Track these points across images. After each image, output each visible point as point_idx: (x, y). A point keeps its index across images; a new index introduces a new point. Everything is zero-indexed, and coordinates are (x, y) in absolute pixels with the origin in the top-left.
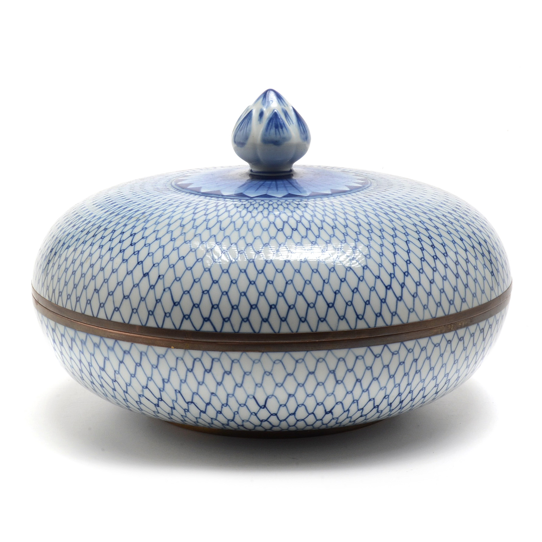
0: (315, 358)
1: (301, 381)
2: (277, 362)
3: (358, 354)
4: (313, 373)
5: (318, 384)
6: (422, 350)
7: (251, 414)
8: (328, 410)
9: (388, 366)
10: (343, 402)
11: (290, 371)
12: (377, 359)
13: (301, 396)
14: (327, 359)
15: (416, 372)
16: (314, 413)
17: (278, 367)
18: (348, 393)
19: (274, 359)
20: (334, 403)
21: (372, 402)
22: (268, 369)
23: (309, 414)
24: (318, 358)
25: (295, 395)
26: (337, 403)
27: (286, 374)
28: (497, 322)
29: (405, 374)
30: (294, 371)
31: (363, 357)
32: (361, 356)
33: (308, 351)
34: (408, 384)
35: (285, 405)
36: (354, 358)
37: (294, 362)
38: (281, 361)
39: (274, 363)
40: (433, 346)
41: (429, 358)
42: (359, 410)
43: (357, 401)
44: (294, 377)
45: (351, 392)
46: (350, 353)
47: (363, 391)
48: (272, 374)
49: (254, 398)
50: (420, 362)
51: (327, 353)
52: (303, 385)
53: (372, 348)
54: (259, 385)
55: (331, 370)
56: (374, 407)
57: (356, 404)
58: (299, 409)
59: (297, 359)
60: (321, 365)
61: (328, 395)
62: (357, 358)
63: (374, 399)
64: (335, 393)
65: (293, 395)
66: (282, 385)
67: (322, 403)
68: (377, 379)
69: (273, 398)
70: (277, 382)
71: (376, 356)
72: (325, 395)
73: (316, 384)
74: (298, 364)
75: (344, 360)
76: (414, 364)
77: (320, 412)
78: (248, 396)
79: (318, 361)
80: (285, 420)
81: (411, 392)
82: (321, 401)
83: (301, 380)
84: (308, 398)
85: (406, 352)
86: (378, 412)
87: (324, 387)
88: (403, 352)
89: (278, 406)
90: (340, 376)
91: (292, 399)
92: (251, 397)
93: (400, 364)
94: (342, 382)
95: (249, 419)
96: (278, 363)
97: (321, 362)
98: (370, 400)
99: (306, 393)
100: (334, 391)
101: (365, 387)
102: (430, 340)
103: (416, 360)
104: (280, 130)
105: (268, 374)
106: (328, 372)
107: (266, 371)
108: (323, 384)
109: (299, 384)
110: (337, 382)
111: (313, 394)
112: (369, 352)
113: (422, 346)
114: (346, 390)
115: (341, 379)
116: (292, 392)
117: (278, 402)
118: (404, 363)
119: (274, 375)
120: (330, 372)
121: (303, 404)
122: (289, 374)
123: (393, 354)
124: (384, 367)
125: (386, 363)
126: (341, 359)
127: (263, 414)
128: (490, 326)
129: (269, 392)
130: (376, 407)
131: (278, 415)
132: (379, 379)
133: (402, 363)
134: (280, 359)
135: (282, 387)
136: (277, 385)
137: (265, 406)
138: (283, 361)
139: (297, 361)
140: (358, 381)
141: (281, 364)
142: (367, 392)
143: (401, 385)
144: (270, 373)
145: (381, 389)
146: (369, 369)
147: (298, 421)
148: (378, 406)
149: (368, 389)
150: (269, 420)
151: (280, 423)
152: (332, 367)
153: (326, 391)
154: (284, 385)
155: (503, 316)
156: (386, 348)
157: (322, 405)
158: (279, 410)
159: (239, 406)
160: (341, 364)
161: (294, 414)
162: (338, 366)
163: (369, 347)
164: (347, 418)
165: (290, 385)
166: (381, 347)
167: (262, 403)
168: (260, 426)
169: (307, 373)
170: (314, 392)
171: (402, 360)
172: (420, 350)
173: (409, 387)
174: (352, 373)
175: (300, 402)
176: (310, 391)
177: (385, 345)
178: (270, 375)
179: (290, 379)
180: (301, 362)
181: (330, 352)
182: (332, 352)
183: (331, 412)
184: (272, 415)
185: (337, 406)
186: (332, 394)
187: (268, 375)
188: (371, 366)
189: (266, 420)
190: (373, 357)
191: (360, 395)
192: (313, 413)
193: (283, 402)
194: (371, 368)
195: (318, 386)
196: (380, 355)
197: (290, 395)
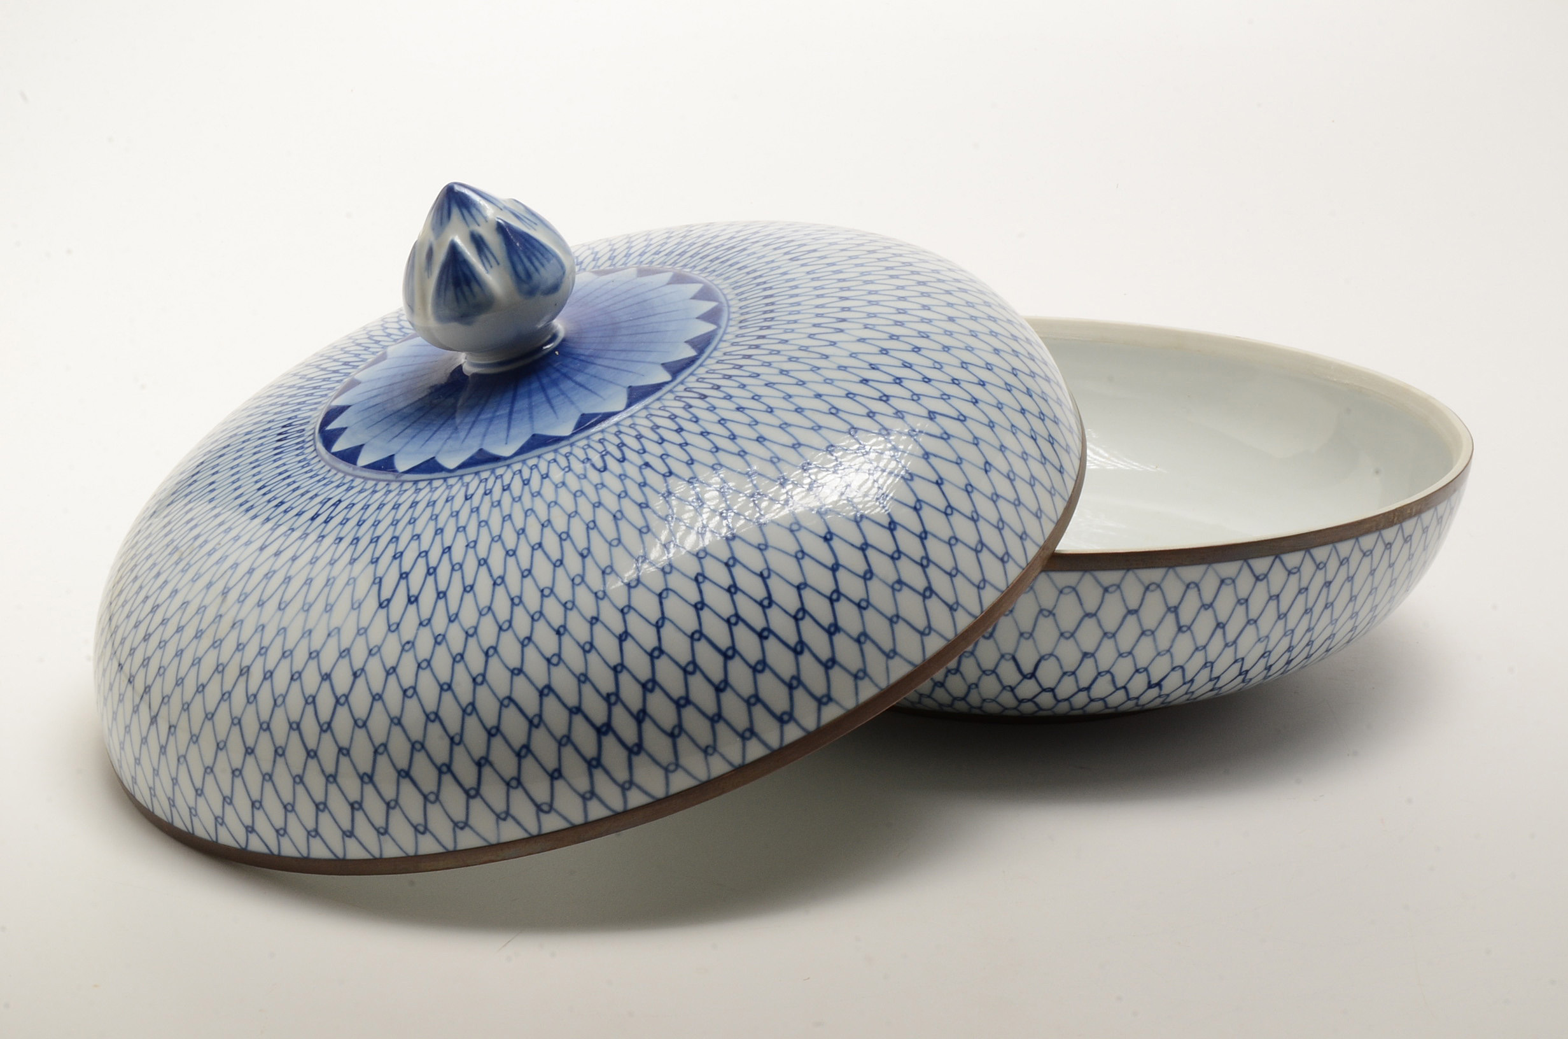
0: (1142, 583)
1: (1110, 627)
2: (1066, 591)
3: (1224, 575)
4: (1135, 612)
5: (1143, 633)
6: (1341, 564)
7: (1004, 688)
8: (1154, 680)
9: (1278, 596)
10: (1186, 667)
11: (1091, 607)
12: (1259, 584)
13: (1107, 654)
14: (1165, 586)
15: (1326, 607)
16: (1128, 686)
17: (1069, 600)
18: (1197, 649)
19: (1061, 585)
20: (1167, 668)
21: (1238, 665)
22: (1048, 604)
23: (1117, 689)
24: (1147, 583)
25: (1096, 655)
26: (1173, 669)
27: (1081, 614)
28: (1440, 520)
29: (1306, 612)
30: (1099, 608)
31: (1234, 581)
32: (1231, 578)
33: (1128, 570)
34: (1309, 630)
35: (1074, 673)
36: (1217, 583)
37: (1100, 591)
38: (1074, 589)
39: (1061, 592)
40: (1361, 555)
41: (1350, 579)
42: (1211, 680)
43: (1212, 663)
44: (1099, 622)
45: (1204, 647)
46: (1211, 572)
47: (1227, 645)
48: (1054, 615)
49: (1014, 659)
50: (1335, 587)
51: (1167, 573)
52: (1114, 635)
53: (1253, 562)
54: (1026, 635)
55: (1170, 605)
56: (1240, 674)
57: (1209, 669)
58: (1100, 680)
59: (1106, 584)
60: (1154, 598)
61: (1159, 654)
62: (1222, 581)
63: (1243, 659)
64: (1173, 650)
65: (1093, 655)
66: (1072, 635)
67: (1146, 669)
68: (1255, 621)
69: (1053, 659)
70: (1063, 630)
71: (1257, 579)
72: (1153, 653)
73: (1139, 632)
74: (1107, 595)
75: (1197, 585)
76: (1325, 590)
77: (1138, 685)
78: (1003, 656)
79: (1147, 588)
80: (1067, 699)
81: (1310, 643)
82: (1145, 666)
83: (1110, 625)
84: (1121, 659)
85: (1313, 567)
86: (1243, 681)
87: (1155, 640)
88: (1308, 568)
89: (1060, 673)
90: (1186, 617)
91: (1089, 663)
92: (1008, 657)
93: (1300, 592)
94: (1189, 628)
95: (997, 696)
96: (1067, 594)
97: (1152, 591)
98: (1236, 661)
99: (1118, 651)
100: (1171, 647)
101: (1231, 637)
102: (1357, 546)
103: (1328, 584)
104: (466, 288)
105: (1046, 613)
106: (1164, 609)
107: (1043, 607)
108: (1153, 633)
109: (1105, 634)
110: (1180, 629)
111: (1130, 653)
112: (1246, 571)
113: (1342, 556)
114: (1195, 643)
115: (1188, 623)
116: (1089, 648)
117: (1061, 667)
118: (1307, 589)
119: (1057, 616)
120: (1169, 609)
121: (1108, 672)
122: (1088, 615)
123: (1290, 573)
124: (1271, 598)
125: (1275, 591)
126: (1192, 586)
127: (1028, 689)
128: (1425, 530)
129: (1045, 649)
130: (1243, 673)
131: (1056, 691)
132: (1258, 622)
133: (1303, 590)
134: (1073, 585)
135: (1072, 640)
136: (1062, 634)
137: (1033, 675)
138: (1079, 589)
139: (1106, 590)
140: (1220, 625)
141: (1074, 594)
142: (1233, 647)
143: (1296, 632)
144: (1051, 613)
145: (1259, 640)
146: (1242, 604)
147: (1092, 700)
148: (1247, 671)
149: (1235, 642)
150: (1035, 700)
151: (1056, 705)
152: (1173, 601)
153: (1156, 647)
154: (1077, 635)
155: (1452, 509)
156: (1277, 562)
157: (1145, 673)
158: (1059, 681)
159: (980, 673)
160: (1192, 594)
161: (1088, 689)
162: (1185, 599)
163: (1246, 560)
164: (1186, 693)
165: (1089, 636)
166: (1269, 560)
167: (1027, 668)
168: (1015, 708)
169: (1124, 611)
170: (1133, 649)
171: (1304, 584)
172: (1338, 564)
173: (1308, 635)
174: (1210, 611)
175: (1103, 667)
176: (1125, 647)
177: (1277, 556)
178: (1051, 617)
179: (1090, 623)
180: (1115, 591)
181: (1171, 572)
182: (1176, 573)
183: (1159, 684)
184: (1044, 690)
185: (1173, 673)
186: (1168, 651)
187: (1046, 616)
188: (1246, 597)
189: (1031, 700)
190: (1253, 580)
191: (1219, 652)
192: (1125, 687)
193: (1069, 667)
194: (1247, 600)
195: (1143, 638)
196: (1266, 576)
197: (1085, 655)
